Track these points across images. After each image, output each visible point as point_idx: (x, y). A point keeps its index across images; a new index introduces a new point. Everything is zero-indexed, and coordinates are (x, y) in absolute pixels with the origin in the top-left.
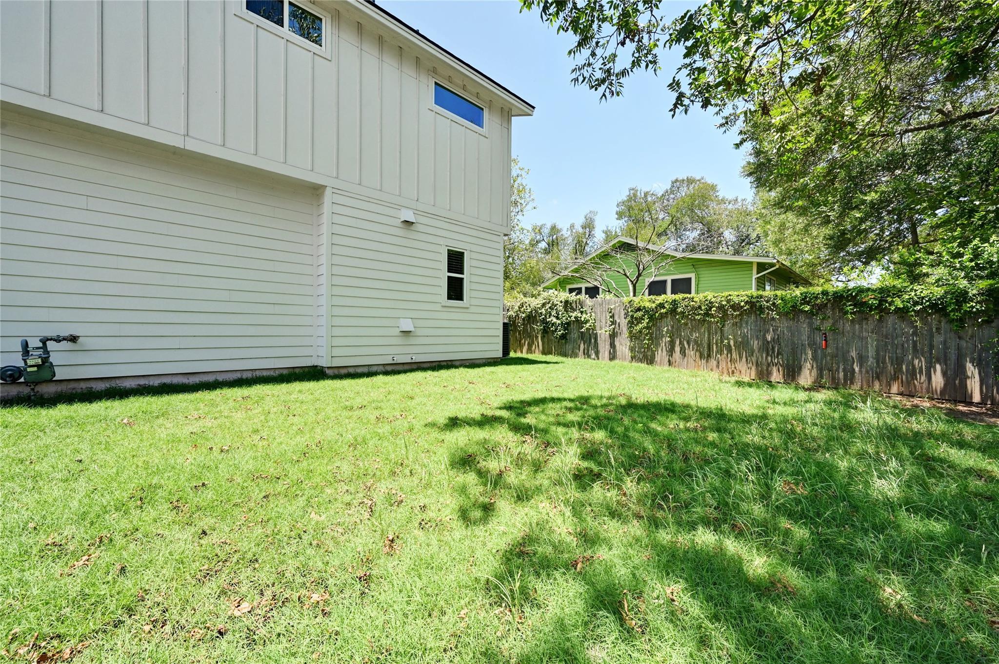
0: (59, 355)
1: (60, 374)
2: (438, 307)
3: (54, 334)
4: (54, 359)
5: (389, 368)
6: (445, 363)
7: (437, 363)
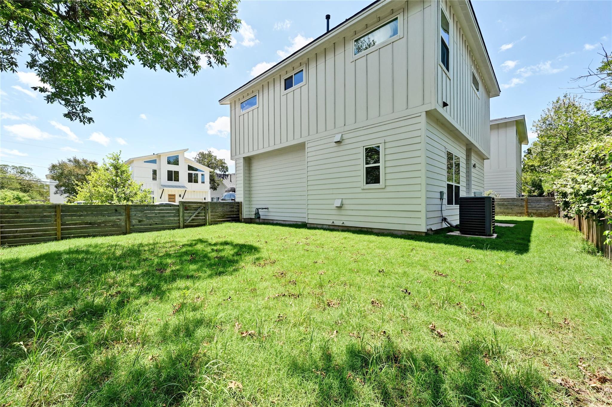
0: (261, 212)
1: (261, 217)
2: (359, 190)
3: (261, 207)
4: (260, 213)
5: (331, 227)
6: (366, 230)
7: (359, 229)
